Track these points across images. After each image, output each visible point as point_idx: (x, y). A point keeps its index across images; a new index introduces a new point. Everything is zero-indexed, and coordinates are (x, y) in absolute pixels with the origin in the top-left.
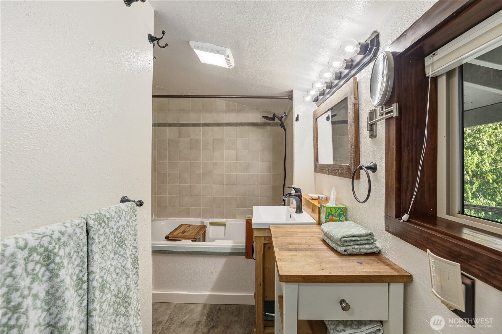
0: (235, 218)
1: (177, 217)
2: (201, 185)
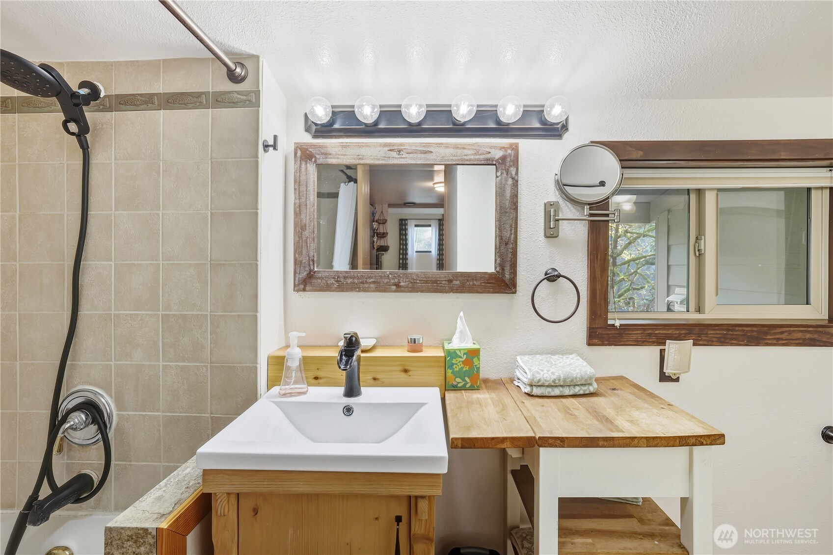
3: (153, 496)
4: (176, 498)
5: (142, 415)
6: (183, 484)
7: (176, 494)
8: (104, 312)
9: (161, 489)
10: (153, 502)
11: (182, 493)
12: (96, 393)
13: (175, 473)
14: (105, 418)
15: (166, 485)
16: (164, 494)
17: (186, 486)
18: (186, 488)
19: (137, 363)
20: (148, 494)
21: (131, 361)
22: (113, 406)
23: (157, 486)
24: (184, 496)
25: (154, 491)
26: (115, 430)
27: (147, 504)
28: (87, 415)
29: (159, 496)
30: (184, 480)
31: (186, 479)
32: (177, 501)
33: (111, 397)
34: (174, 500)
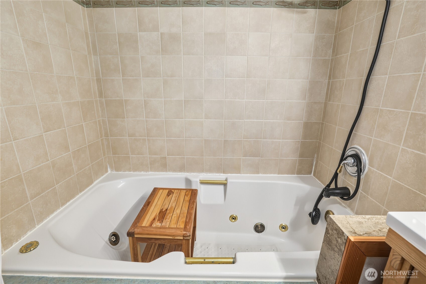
0: (239, 172)
1: (147, 171)
2: (184, 120)
3: (358, 219)
4: (369, 230)
5: (380, 174)
6: (379, 226)
7: (370, 228)
8: (376, 108)
9: (364, 218)
10: (355, 222)
11: (374, 231)
12: (361, 152)
13: (379, 216)
14: (362, 166)
15: (368, 219)
16: (364, 223)
17: (379, 229)
18: (379, 230)
19: (386, 142)
20: (356, 216)
21: (383, 140)
22: (367, 162)
23: (364, 216)
24: (375, 233)
25: (360, 217)
26: (365, 175)
27: (352, 221)
28: (354, 161)
29: (361, 222)
30: (381, 225)
31: (383, 225)
32: (368, 232)
33: (368, 156)
34: (367, 230)
